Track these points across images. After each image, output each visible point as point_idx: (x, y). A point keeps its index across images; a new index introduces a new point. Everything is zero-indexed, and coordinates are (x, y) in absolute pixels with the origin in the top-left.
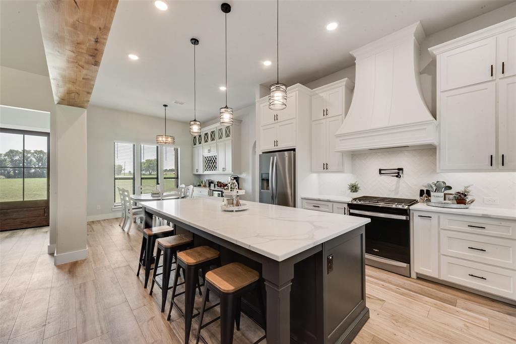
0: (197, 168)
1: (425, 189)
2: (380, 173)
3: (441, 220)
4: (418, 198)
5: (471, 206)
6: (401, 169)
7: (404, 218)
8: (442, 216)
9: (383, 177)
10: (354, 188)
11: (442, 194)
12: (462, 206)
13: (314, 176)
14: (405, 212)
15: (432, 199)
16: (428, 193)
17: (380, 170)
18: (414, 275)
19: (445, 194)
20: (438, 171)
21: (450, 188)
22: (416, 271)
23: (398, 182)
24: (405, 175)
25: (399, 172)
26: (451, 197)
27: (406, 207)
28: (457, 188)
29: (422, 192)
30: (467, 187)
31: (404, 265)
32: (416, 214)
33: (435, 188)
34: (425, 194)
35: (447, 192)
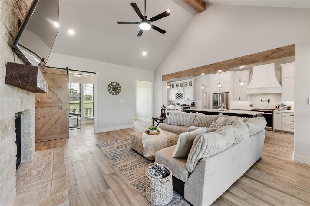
0: (171, 98)
1: (277, 106)
2: (261, 101)
3: (282, 114)
4: (275, 109)
5: (292, 110)
6: (269, 100)
7: (271, 114)
8: (282, 113)
9: (262, 102)
10: (251, 106)
11: (283, 107)
12: (289, 110)
13: (234, 102)
14: (271, 112)
15: (280, 109)
16: (279, 107)
17: (261, 100)
18: (274, 130)
19: (284, 108)
20: (282, 100)
21: (285, 105)
22: (274, 129)
23: (268, 104)
24: (270, 102)
25: (268, 101)
26: (286, 108)
27: (271, 111)
28: (287, 106)
29: (276, 107)
31: (271, 127)
32: (275, 113)
33: (281, 106)
34: (278, 107)
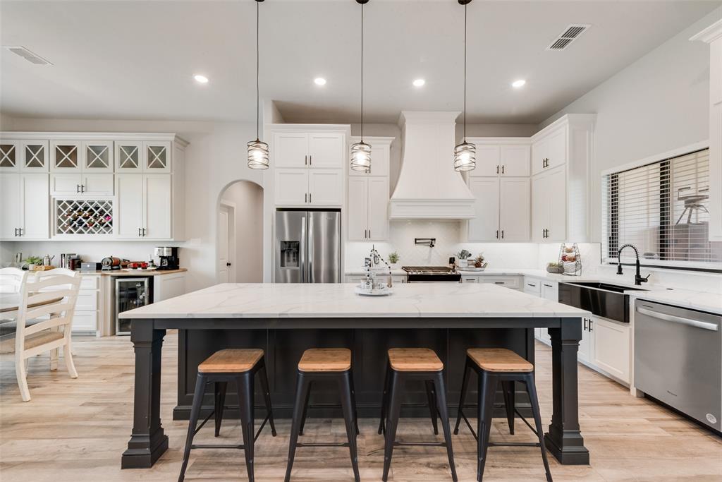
0: (18, 225)
2: (416, 243)
5: (486, 269)
6: (434, 239)
9: (418, 246)
10: (393, 259)
11: (466, 261)
12: (479, 269)
17: (416, 239)
19: (468, 261)
20: (463, 241)
21: (471, 255)
23: (430, 252)
24: (437, 245)
25: (432, 242)
26: (472, 262)
28: (475, 255)
29: (450, 260)
30: (482, 253)
35: (469, 258)
